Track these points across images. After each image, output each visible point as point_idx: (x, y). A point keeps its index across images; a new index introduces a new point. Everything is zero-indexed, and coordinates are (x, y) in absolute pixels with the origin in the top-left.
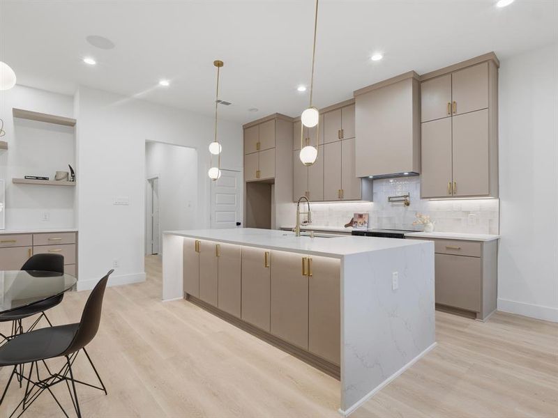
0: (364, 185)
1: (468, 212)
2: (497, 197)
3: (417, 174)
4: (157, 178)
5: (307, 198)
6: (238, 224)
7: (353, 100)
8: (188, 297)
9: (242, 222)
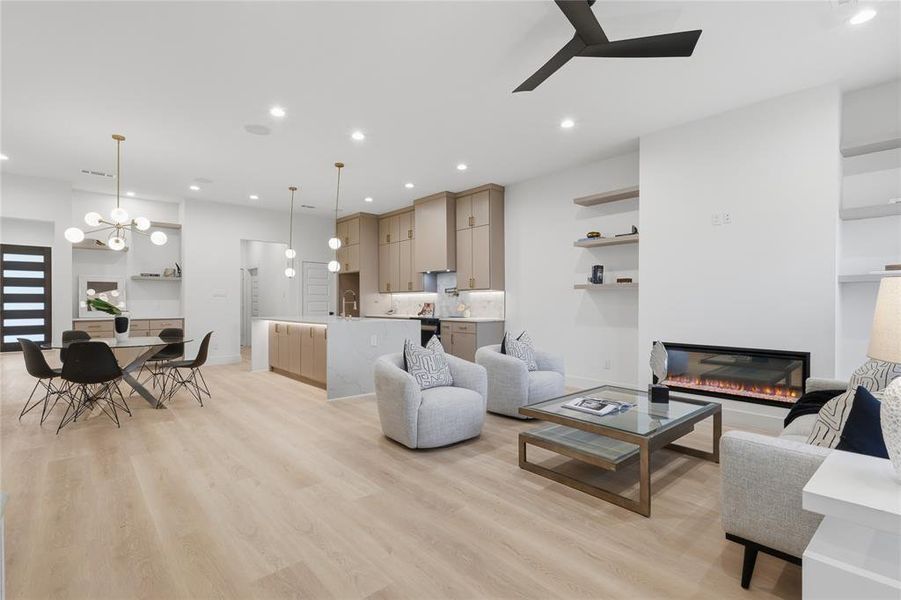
0: (426, 278)
1: (489, 302)
2: (503, 289)
3: (455, 272)
4: (256, 269)
5: (389, 291)
6: (331, 314)
7: (413, 206)
8: (272, 369)
9: (335, 311)
